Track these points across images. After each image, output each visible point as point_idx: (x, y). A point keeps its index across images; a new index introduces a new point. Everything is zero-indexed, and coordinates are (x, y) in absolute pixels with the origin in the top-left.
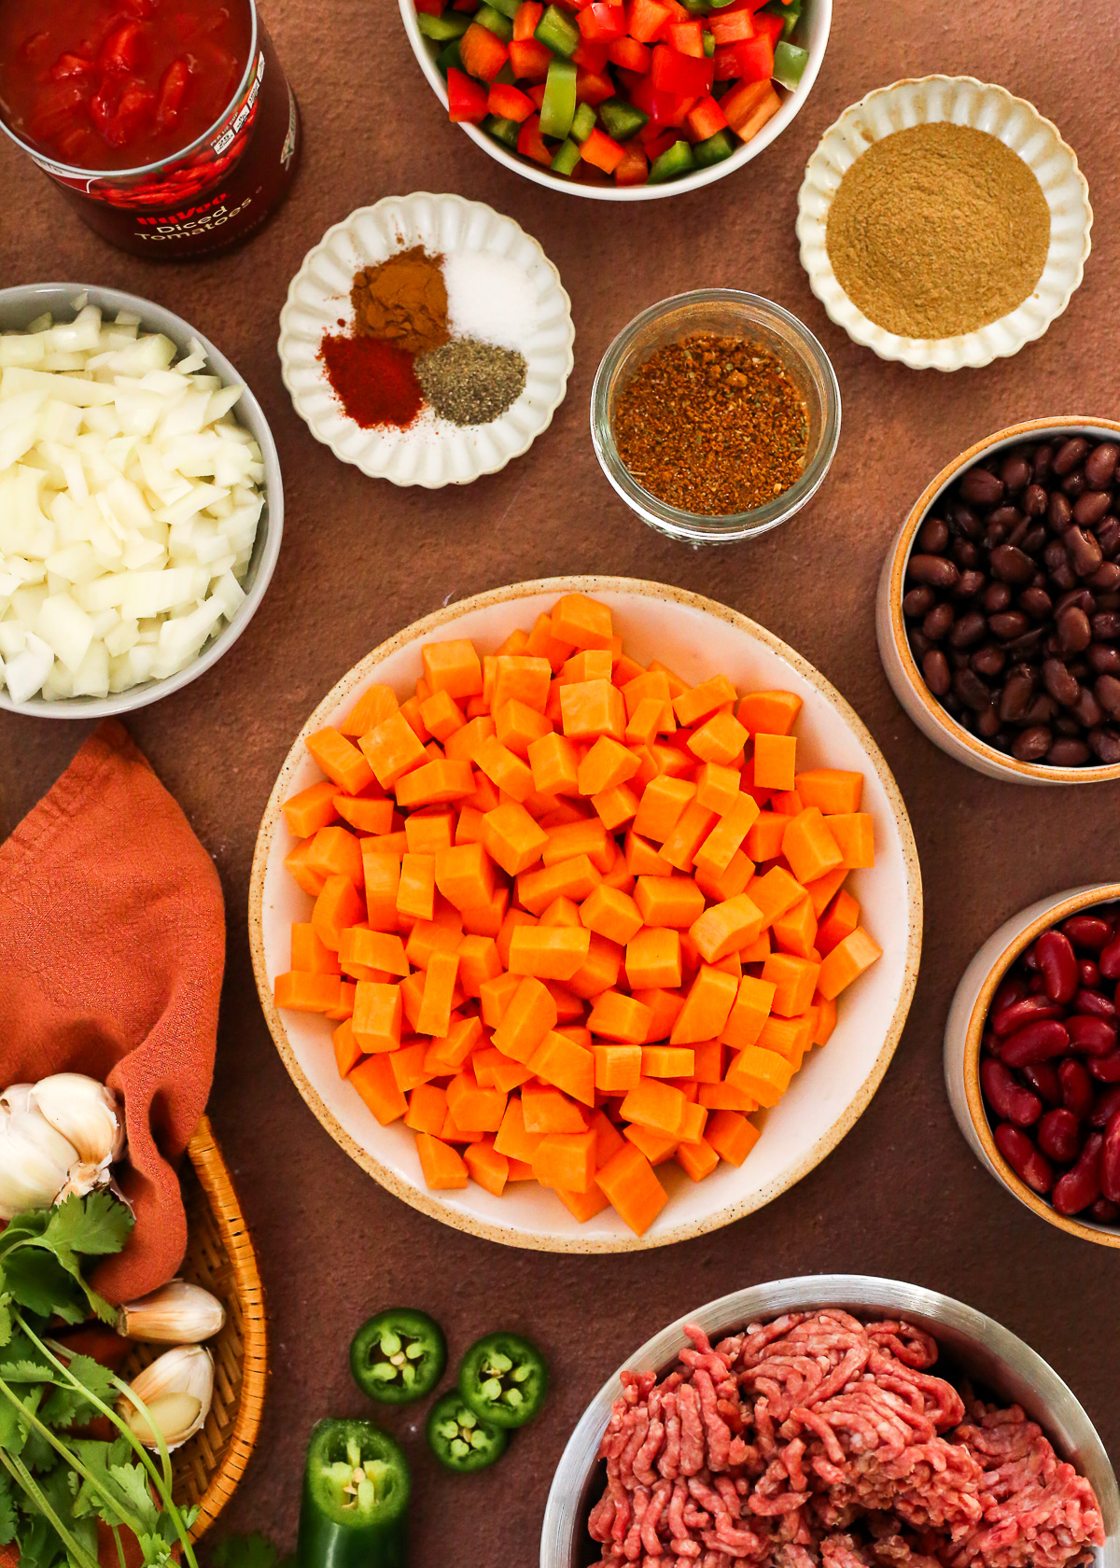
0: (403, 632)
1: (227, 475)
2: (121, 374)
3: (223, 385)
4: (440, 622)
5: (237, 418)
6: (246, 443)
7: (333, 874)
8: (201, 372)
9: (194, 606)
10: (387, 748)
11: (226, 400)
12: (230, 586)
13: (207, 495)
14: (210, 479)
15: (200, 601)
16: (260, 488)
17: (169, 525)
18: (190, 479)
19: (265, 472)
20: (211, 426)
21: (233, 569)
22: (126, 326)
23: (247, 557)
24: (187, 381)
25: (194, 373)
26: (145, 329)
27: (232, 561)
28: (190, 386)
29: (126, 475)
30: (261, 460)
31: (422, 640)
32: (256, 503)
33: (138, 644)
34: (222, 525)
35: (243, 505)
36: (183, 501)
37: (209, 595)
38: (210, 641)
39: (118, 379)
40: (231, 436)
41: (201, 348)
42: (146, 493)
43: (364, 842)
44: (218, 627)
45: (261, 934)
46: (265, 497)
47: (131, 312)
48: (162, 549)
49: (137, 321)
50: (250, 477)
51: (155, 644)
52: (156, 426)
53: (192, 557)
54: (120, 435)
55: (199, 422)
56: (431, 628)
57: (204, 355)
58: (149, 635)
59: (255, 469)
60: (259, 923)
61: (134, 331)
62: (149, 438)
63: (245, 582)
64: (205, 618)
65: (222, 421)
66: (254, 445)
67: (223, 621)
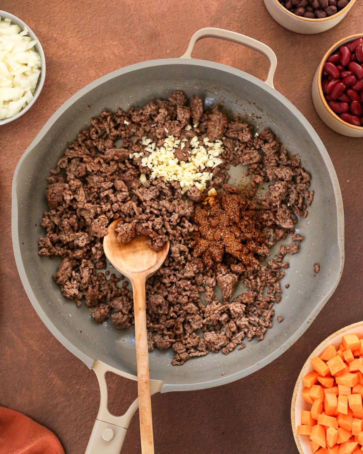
0: (338, 331)
1: (31, 64)
2: (5, 34)
3: (32, 40)
4: (349, 329)
5: (35, 49)
6: (37, 56)
7: (317, 399)
8: (27, 36)
9: (19, 99)
10: (335, 366)
11: (33, 44)
12: (29, 94)
13: (25, 69)
14: (26, 65)
15: (21, 98)
16: (40, 68)
17: (14, 76)
18: (21, 64)
19: (41, 64)
20: (28, 51)
21: (31, 90)
22: (7, 22)
23: (35, 87)
24: (23, 38)
25: (24, 36)
26: (12, 23)
27: (30, 87)
28: (23, 39)
29: (3, 61)
30: (41, 61)
31: (343, 334)
32: (38, 72)
33: (3, 108)
34: (28, 78)
35: (35, 73)
36: (19, 70)
37: (23, 96)
38: (22, 109)
39: (4, 36)
40: (33, 54)
41: (27, 29)
42: (8, 67)
43: (326, 390)
44: (25, 105)
45: (294, 413)
46: (41, 71)
47: (9, 18)
48: (11, 82)
49: (10, 21)
50: (37, 65)
51: (7, 108)
52: (13, 49)
53: (20, 86)
54: (3, 50)
55: (24, 49)
56: (346, 331)
57: (28, 31)
58: (6, 106)
59: (39, 63)
60: (294, 410)
61: (9, 23)
62: (11, 52)
63: (34, 94)
64: (21, 102)
65: (31, 49)
66: (39, 56)
67: (27, 104)
